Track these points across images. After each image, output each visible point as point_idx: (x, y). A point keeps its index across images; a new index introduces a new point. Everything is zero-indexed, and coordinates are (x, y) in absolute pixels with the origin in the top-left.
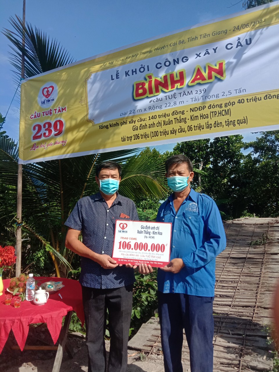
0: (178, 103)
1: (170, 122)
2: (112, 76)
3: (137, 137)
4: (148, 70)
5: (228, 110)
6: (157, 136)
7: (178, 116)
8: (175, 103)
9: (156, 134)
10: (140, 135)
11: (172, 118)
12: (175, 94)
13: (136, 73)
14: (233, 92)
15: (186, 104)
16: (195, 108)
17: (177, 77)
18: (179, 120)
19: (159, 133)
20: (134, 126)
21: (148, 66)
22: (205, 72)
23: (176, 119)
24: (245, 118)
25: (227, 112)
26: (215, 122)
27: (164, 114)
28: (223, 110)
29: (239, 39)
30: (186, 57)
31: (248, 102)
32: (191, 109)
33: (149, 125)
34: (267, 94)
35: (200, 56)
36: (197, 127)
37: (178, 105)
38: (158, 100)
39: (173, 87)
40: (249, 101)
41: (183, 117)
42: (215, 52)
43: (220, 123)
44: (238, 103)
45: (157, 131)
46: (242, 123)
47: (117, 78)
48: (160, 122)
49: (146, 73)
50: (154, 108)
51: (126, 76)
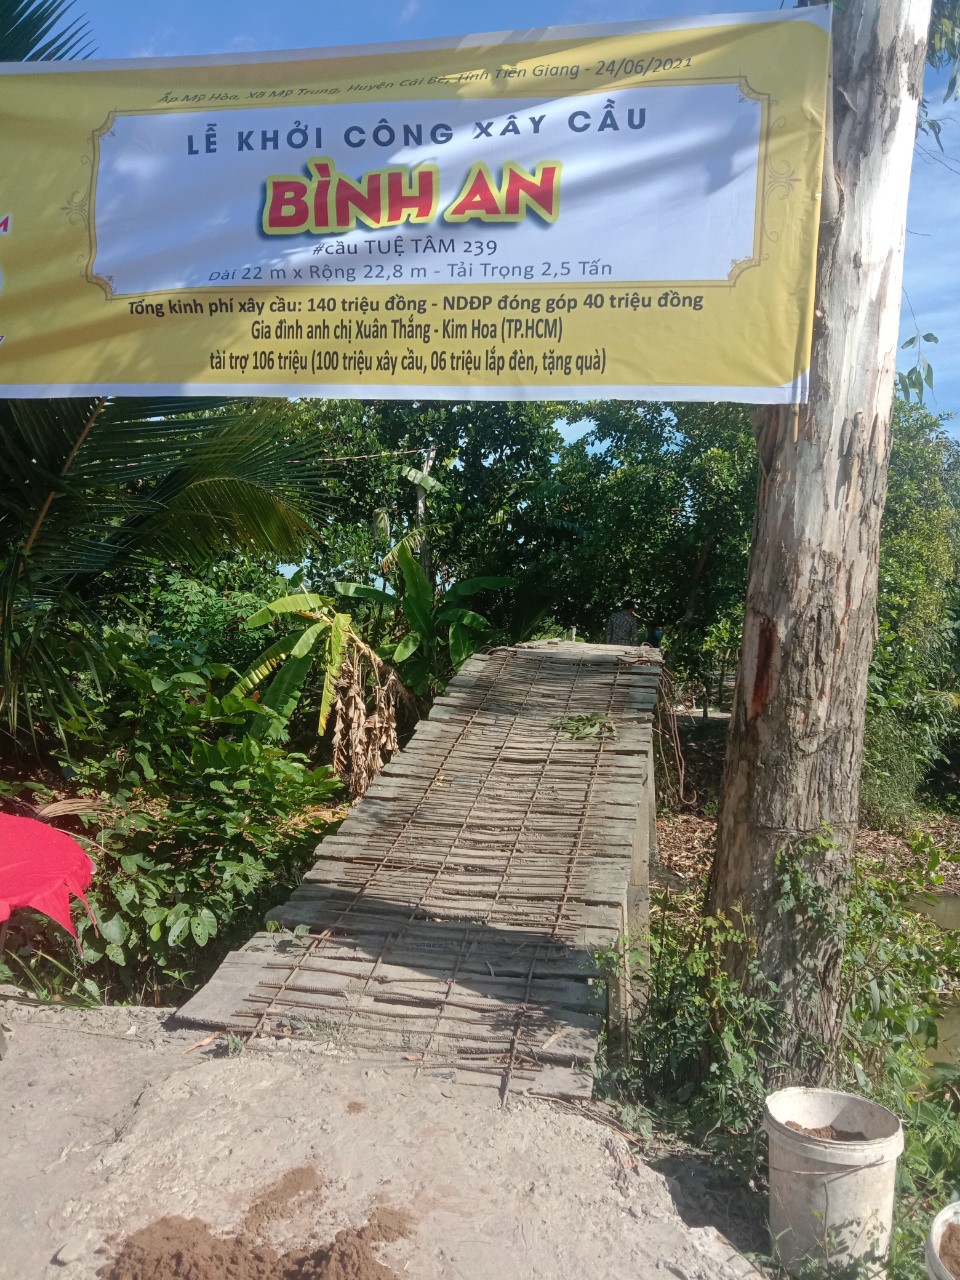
0: (406, 271)
1: (378, 331)
2: (190, 139)
3: (266, 360)
4: (319, 145)
5: (555, 321)
6: (335, 368)
7: (404, 315)
8: (398, 270)
9: (331, 361)
10: (275, 357)
11: (385, 317)
12: (399, 239)
13: (276, 146)
14: (576, 269)
15: (431, 279)
16: (459, 298)
17: (411, 187)
18: (408, 329)
19: (341, 361)
20: (257, 322)
21: (319, 131)
22: (499, 188)
23: (398, 324)
24: (601, 354)
25: (553, 329)
26: (515, 353)
27: (360, 301)
28: (540, 320)
29: (610, 104)
30: (447, 128)
31: (613, 306)
32: (446, 299)
33: (310, 326)
34: (667, 290)
35: (489, 135)
36: (460, 361)
37: (406, 279)
38: (342, 250)
39: (394, 215)
40: (616, 302)
41: (419, 319)
42: (536, 130)
43: (529, 358)
44: (585, 303)
45: (335, 353)
46: (590, 367)
47: (209, 150)
48: (346, 323)
49: (311, 154)
50: (327, 274)
51: (241, 149)
